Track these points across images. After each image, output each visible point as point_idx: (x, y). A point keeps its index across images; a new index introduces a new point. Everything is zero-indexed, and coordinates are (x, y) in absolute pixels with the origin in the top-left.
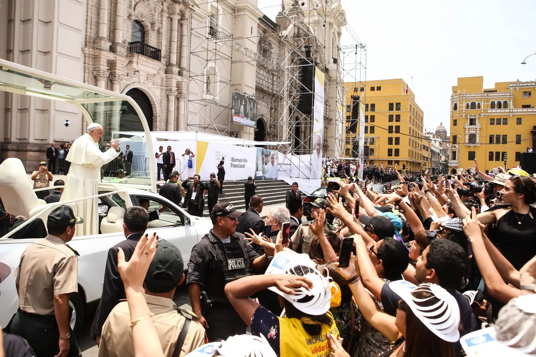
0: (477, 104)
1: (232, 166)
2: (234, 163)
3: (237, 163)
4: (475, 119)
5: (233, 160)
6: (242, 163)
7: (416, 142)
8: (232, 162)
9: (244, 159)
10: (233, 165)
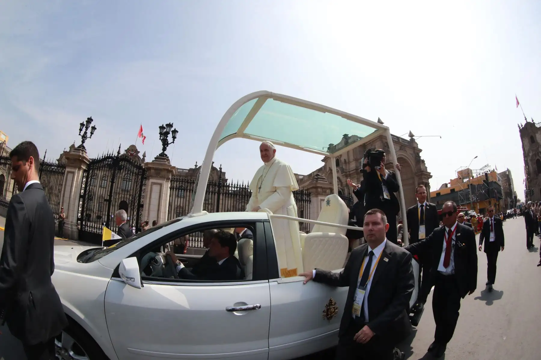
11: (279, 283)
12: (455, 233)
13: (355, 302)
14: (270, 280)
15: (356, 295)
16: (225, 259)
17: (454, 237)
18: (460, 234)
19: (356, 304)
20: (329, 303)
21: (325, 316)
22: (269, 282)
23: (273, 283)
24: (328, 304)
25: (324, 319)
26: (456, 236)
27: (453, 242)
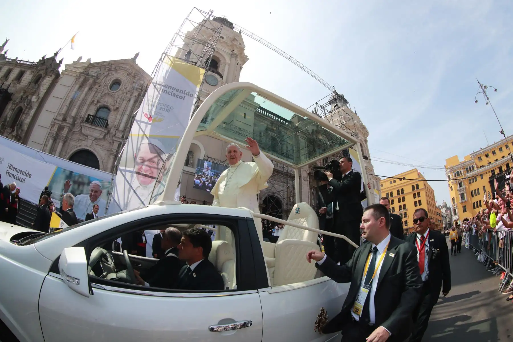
0: (460, 172)
1: (7, 174)
2: (10, 171)
3: (15, 173)
4: (461, 183)
5: (10, 167)
6: (22, 176)
7: (431, 210)
8: (8, 169)
9: (27, 172)
10: (9, 173)
11: (270, 293)
12: (427, 240)
13: (357, 301)
14: (260, 290)
15: (359, 294)
16: (200, 261)
17: (427, 243)
18: (433, 240)
19: (358, 303)
20: (321, 313)
21: (317, 328)
22: (258, 292)
23: (263, 293)
24: (320, 315)
25: (316, 331)
26: (429, 242)
27: (427, 249)
